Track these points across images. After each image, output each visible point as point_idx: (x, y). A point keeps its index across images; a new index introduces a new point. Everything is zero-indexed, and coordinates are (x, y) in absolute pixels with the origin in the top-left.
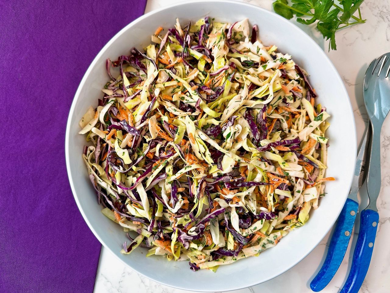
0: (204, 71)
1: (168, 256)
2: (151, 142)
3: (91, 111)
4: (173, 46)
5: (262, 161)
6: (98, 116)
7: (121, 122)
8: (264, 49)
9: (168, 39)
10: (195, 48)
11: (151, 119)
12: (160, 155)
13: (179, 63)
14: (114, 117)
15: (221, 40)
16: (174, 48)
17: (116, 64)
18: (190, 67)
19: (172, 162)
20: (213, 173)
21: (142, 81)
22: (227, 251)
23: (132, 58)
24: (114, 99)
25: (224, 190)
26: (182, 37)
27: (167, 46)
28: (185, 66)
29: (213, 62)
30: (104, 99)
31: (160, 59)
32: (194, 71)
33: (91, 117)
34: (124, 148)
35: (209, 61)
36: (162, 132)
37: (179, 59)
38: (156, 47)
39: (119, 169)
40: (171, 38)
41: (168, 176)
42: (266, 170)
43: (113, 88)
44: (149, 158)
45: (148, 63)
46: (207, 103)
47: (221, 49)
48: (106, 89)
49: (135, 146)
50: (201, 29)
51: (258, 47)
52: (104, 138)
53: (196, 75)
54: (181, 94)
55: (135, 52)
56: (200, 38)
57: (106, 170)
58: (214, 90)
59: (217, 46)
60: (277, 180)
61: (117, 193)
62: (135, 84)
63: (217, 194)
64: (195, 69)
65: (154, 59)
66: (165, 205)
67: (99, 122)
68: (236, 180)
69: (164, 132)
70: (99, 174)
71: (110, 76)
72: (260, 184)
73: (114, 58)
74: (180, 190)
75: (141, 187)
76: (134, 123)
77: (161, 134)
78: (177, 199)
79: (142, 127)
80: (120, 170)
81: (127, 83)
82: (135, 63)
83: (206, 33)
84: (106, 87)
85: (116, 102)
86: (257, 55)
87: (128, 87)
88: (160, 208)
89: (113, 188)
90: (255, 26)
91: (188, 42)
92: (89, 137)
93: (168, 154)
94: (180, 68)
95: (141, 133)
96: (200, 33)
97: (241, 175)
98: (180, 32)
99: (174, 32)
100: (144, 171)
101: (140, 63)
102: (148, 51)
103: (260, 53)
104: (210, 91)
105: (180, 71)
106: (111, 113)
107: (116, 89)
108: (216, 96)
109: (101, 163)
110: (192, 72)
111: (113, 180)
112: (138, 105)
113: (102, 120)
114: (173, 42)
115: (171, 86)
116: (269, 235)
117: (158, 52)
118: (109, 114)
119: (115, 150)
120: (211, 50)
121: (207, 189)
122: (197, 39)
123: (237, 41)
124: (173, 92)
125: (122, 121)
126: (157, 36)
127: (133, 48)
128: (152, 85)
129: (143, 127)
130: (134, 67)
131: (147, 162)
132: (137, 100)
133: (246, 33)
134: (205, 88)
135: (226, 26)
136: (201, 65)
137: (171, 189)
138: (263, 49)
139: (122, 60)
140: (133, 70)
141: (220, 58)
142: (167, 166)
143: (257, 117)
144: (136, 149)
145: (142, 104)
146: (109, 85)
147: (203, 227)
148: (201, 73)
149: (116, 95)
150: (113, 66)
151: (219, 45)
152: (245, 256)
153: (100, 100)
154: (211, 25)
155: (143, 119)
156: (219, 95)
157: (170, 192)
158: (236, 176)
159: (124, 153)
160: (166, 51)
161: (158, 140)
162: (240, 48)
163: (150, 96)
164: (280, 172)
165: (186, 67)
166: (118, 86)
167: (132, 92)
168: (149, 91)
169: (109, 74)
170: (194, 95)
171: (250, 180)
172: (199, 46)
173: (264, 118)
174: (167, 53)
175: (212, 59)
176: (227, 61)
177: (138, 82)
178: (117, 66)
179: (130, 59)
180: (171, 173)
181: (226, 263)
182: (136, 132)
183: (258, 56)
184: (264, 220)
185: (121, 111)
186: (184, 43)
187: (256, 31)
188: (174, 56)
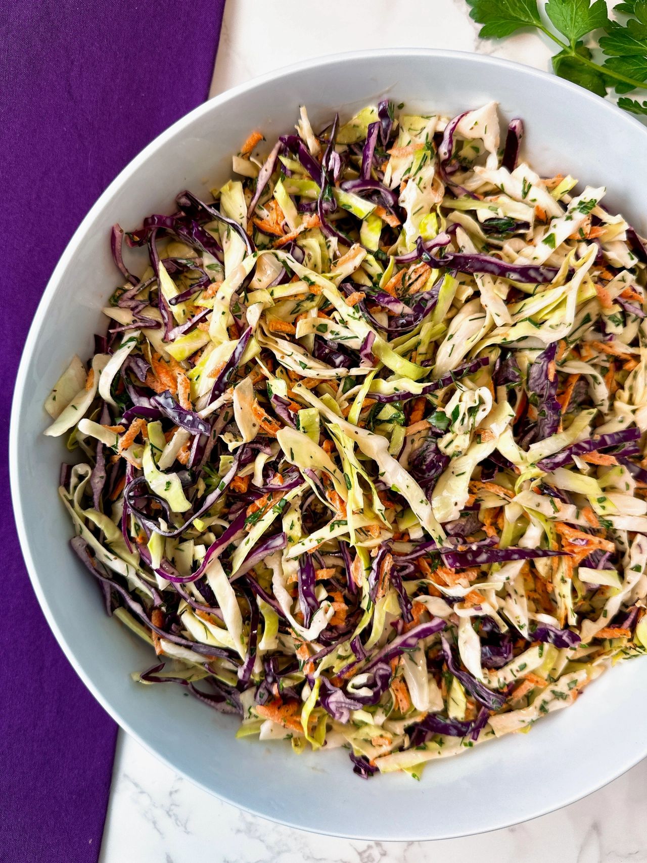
0: (379, 249)
1: (296, 741)
2: (239, 451)
3: (75, 371)
4: (291, 185)
5: (543, 494)
6: (95, 381)
7: (157, 398)
8: (542, 185)
9: (277, 163)
10: (354, 187)
11: (240, 389)
12: (265, 484)
13: (310, 230)
14: (137, 384)
15: (424, 165)
16: (294, 189)
17: (138, 239)
18: (341, 241)
19: (300, 502)
20: (409, 528)
21: (209, 282)
22: (448, 722)
23: (181, 219)
24: (136, 334)
25: (440, 573)
26: (317, 158)
27: (275, 183)
28: (326, 238)
29: (405, 225)
30: (109, 334)
31: (258, 221)
32: (351, 251)
33: (76, 384)
34: (167, 471)
35: (393, 222)
36: (269, 422)
37: (309, 220)
38: (245, 186)
39: (158, 525)
40: (285, 161)
41: (290, 539)
42: (555, 518)
43: (132, 304)
44: (237, 491)
45: (226, 233)
46: (389, 339)
47: (425, 188)
48: (113, 306)
49: (197, 461)
50: (370, 134)
51: (525, 181)
52: (113, 446)
53: (357, 262)
54: (319, 316)
55: (189, 202)
56: (365, 158)
57: (123, 525)
58: (407, 303)
59: (414, 180)
60: (584, 543)
61: (156, 587)
62: (192, 291)
63: (423, 583)
64: (356, 246)
65: (241, 220)
66: (284, 616)
67: (98, 398)
68: (474, 547)
69: (274, 421)
70: (105, 538)
71: (123, 270)
72: (538, 556)
73: (133, 223)
74: (322, 576)
75: (218, 571)
76: (194, 400)
77: (267, 427)
78: (315, 599)
79: (215, 411)
80: (159, 528)
81: (169, 289)
82: (190, 233)
83: (382, 145)
84: (113, 302)
85: (142, 340)
86: (522, 202)
87: (173, 302)
88: (270, 625)
89: (144, 575)
90: (516, 123)
91: (332, 171)
92: (74, 438)
93: (289, 481)
94: (313, 243)
95: (212, 427)
96: (367, 146)
97: (484, 529)
98: (312, 144)
99: (293, 145)
100: (224, 528)
101: (204, 232)
102: (225, 200)
103: (531, 196)
104: (398, 308)
105: (314, 251)
106: (129, 372)
107: (140, 308)
108: (416, 320)
109: (108, 510)
110: (347, 255)
111: (143, 555)
112: (201, 350)
113: (106, 394)
114: (293, 173)
115: (291, 296)
116: (558, 679)
117: (252, 200)
118: (125, 377)
119: (143, 475)
120: (396, 192)
121: (395, 573)
122: (358, 160)
123: (464, 165)
124: (297, 313)
125: (160, 395)
126: (246, 156)
127: (181, 193)
128: (239, 294)
129: (219, 410)
130: (187, 245)
131: (232, 501)
132: (198, 336)
133: (491, 142)
134: (386, 299)
135: (436, 125)
136: (371, 235)
137: (299, 574)
138: (538, 185)
139: (154, 228)
140: (184, 253)
141: (421, 214)
142: (285, 513)
143: (528, 375)
144: (199, 468)
145: (214, 347)
146: (122, 294)
147: (387, 673)
148: (371, 258)
149: (141, 324)
150: (129, 243)
151: (421, 179)
152: (493, 733)
153: (97, 338)
154: (396, 124)
155: (219, 389)
156: (424, 317)
157: (294, 580)
158: (472, 534)
159: (169, 483)
160: (273, 198)
161: (261, 443)
162: (473, 185)
163: (233, 325)
164: (589, 520)
165: (330, 241)
166: (146, 296)
167: (184, 314)
168: (232, 312)
169: (120, 265)
170: (355, 318)
171: (509, 542)
172: (365, 183)
173: (551, 377)
174: (277, 204)
175: (402, 215)
176: (443, 221)
177: (200, 286)
178: (140, 244)
179: (177, 223)
180: (297, 532)
181: (446, 754)
182: (201, 427)
183: (526, 204)
184: (546, 646)
185: (155, 367)
186: (324, 174)
187: (518, 136)
188: (294, 211)
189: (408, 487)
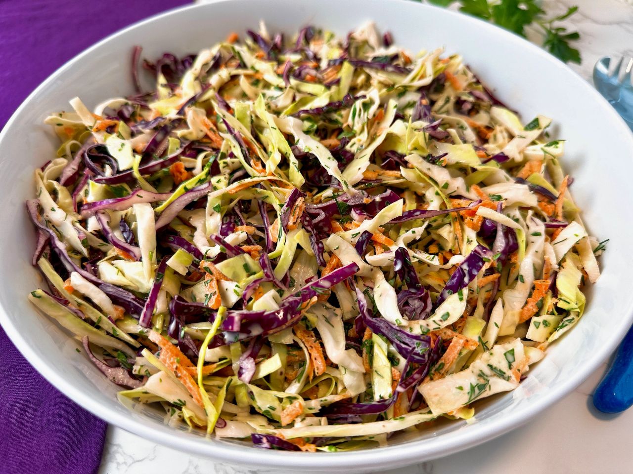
19: (228, 171)
22: (374, 402)
36: (214, 131)
41: (215, 188)
68: (378, 199)
77: (211, 134)
116: (492, 348)
121: (308, 218)
133: (373, 41)
159: (123, 145)
189: (317, 147)
